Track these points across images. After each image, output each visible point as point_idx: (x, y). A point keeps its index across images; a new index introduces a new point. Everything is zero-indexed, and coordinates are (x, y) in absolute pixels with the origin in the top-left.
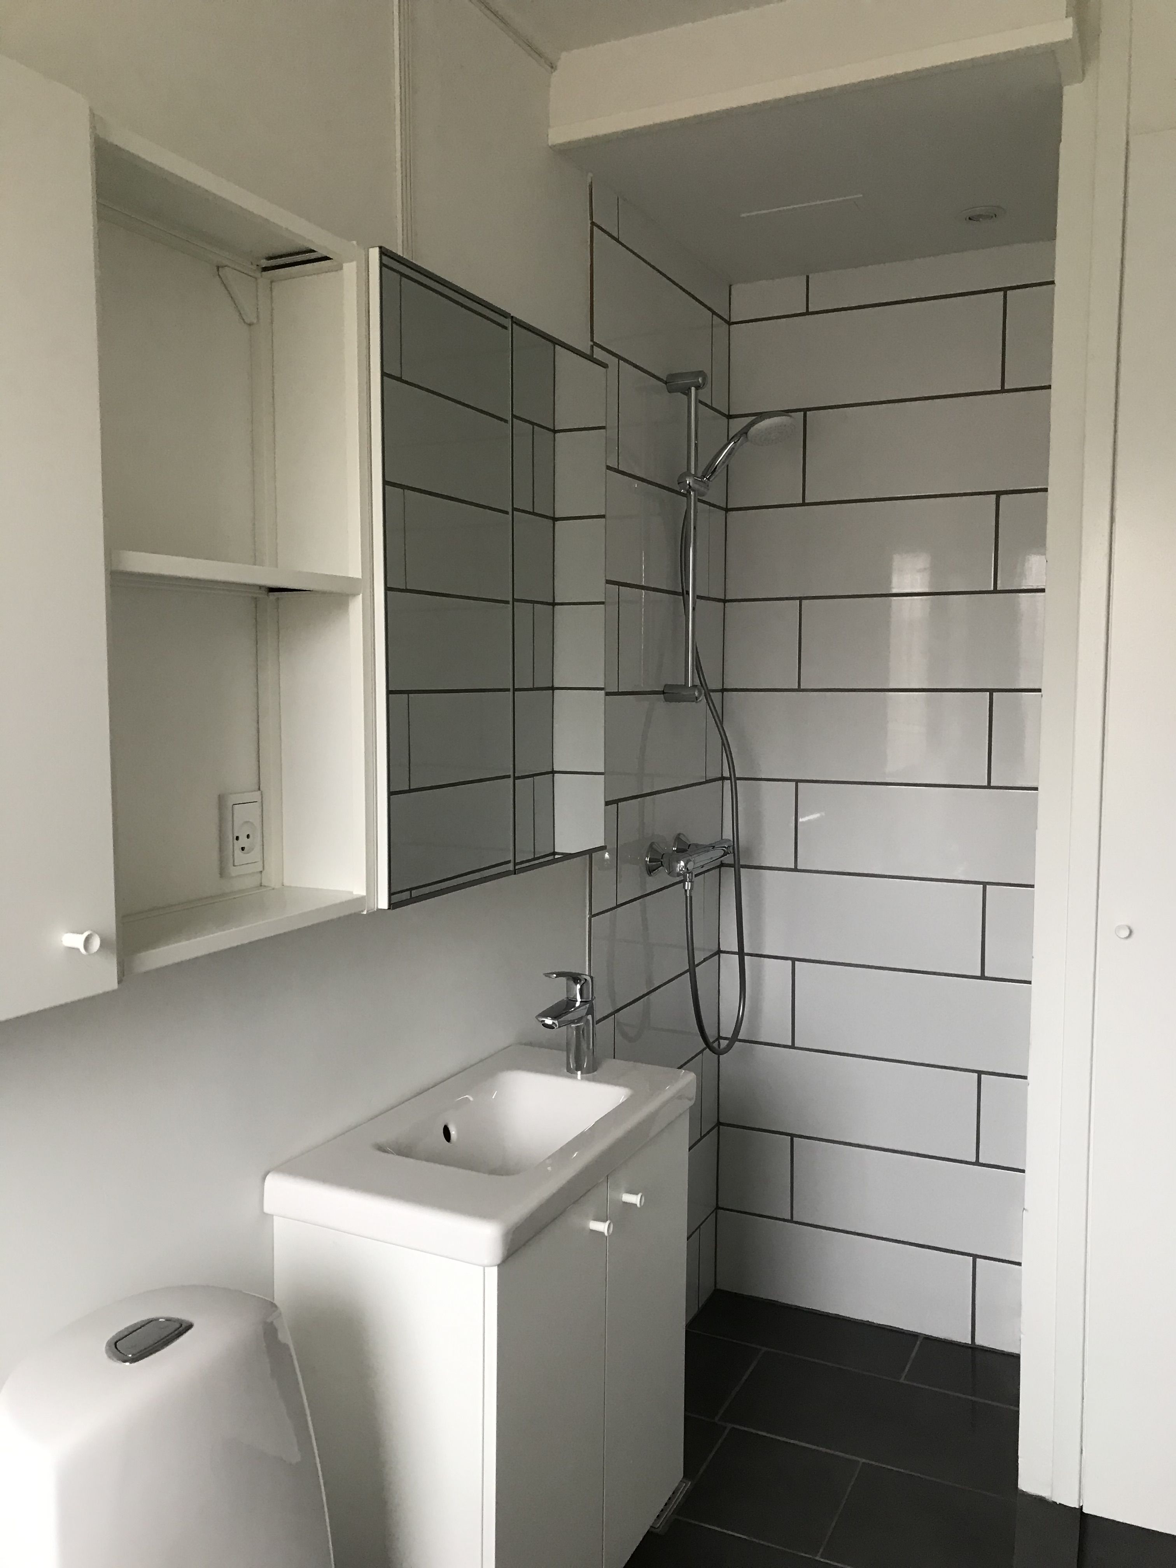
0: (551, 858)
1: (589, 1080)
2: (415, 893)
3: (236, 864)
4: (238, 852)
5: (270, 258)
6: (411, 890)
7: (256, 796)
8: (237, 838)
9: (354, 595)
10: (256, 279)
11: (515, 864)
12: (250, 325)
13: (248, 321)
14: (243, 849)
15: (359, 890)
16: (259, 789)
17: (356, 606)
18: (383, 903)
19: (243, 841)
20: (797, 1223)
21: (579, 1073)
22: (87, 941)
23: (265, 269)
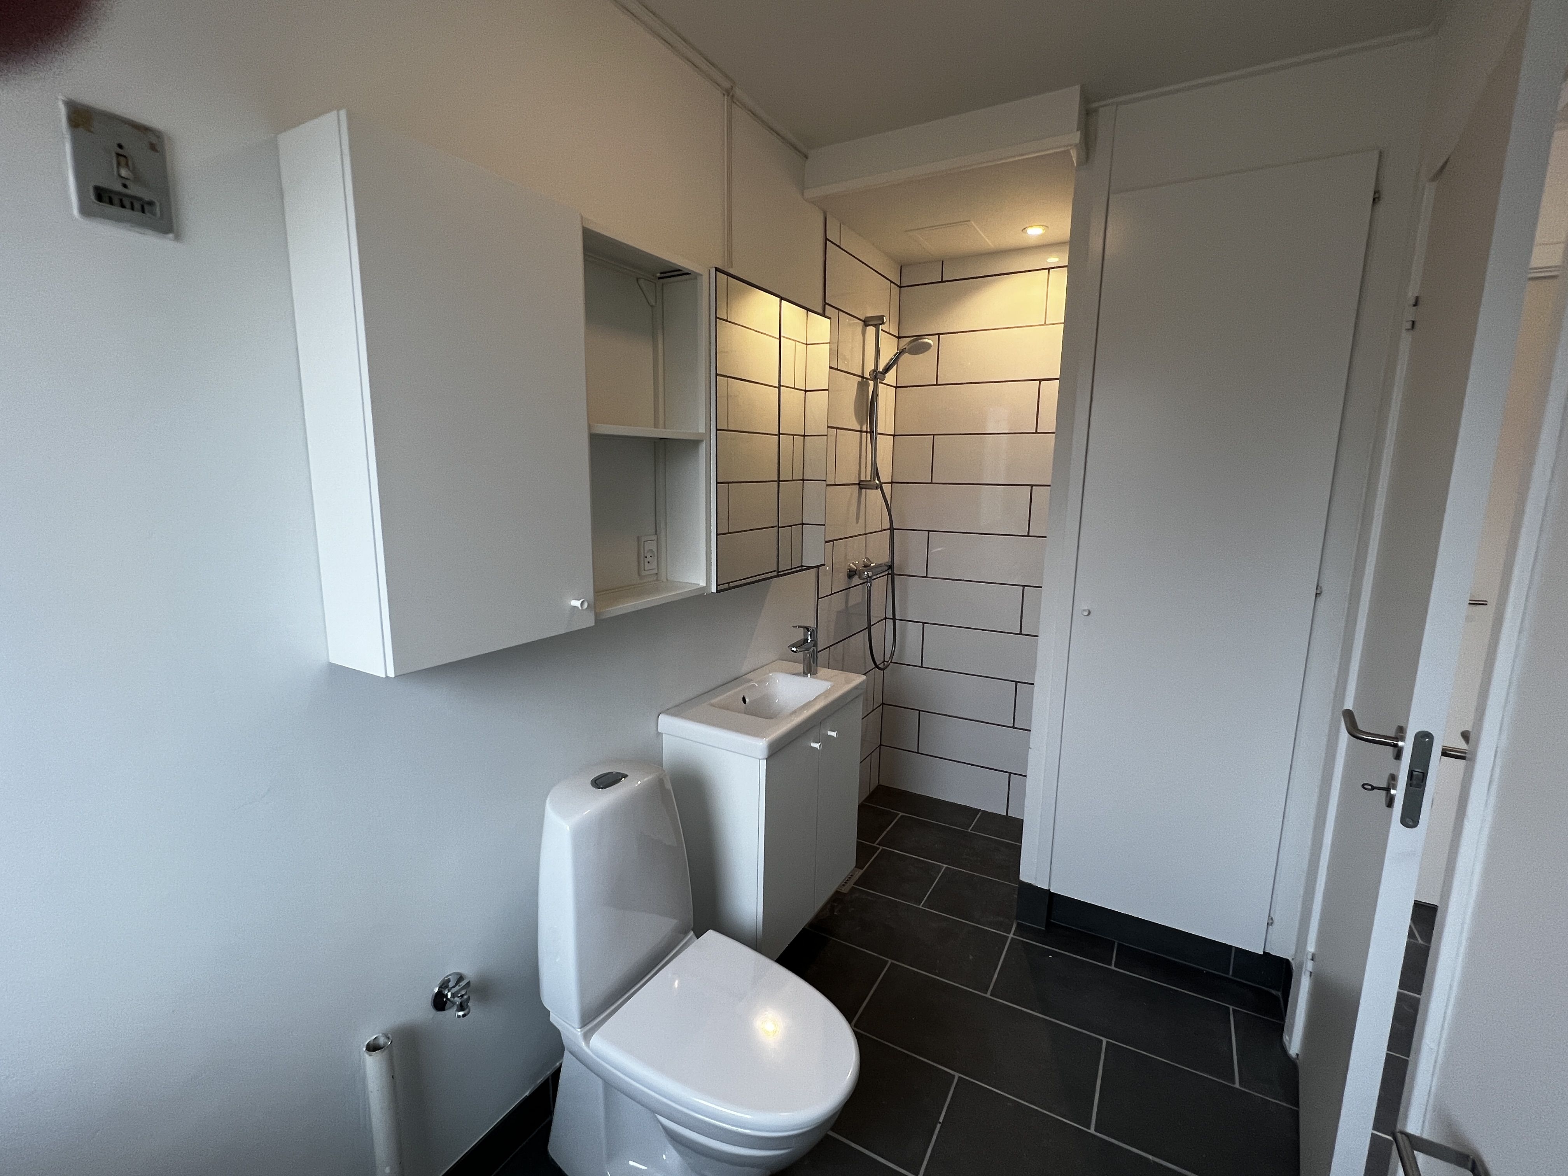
0: (800, 568)
1: (813, 678)
2: (731, 585)
3: (646, 569)
4: (646, 563)
5: (661, 273)
6: (729, 583)
7: (654, 537)
8: (646, 557)
9: (702, 441)
10: (655, 283)
11: (778, 572)
12: (652, 306)
13: (651, 304)
14: (649, 562)
15: (703, 584)
16: (656, 534)
17: (703, 448)
18: (714, 590)
19: (649, 559)
20: (920, 753)
21: (809, 674)
22: (582, 604)
23: (659, 278)
